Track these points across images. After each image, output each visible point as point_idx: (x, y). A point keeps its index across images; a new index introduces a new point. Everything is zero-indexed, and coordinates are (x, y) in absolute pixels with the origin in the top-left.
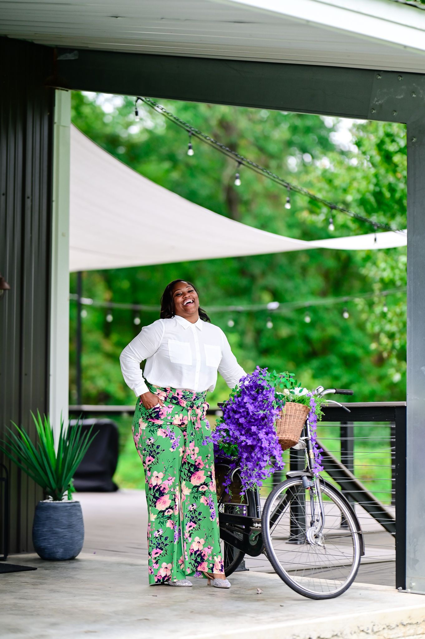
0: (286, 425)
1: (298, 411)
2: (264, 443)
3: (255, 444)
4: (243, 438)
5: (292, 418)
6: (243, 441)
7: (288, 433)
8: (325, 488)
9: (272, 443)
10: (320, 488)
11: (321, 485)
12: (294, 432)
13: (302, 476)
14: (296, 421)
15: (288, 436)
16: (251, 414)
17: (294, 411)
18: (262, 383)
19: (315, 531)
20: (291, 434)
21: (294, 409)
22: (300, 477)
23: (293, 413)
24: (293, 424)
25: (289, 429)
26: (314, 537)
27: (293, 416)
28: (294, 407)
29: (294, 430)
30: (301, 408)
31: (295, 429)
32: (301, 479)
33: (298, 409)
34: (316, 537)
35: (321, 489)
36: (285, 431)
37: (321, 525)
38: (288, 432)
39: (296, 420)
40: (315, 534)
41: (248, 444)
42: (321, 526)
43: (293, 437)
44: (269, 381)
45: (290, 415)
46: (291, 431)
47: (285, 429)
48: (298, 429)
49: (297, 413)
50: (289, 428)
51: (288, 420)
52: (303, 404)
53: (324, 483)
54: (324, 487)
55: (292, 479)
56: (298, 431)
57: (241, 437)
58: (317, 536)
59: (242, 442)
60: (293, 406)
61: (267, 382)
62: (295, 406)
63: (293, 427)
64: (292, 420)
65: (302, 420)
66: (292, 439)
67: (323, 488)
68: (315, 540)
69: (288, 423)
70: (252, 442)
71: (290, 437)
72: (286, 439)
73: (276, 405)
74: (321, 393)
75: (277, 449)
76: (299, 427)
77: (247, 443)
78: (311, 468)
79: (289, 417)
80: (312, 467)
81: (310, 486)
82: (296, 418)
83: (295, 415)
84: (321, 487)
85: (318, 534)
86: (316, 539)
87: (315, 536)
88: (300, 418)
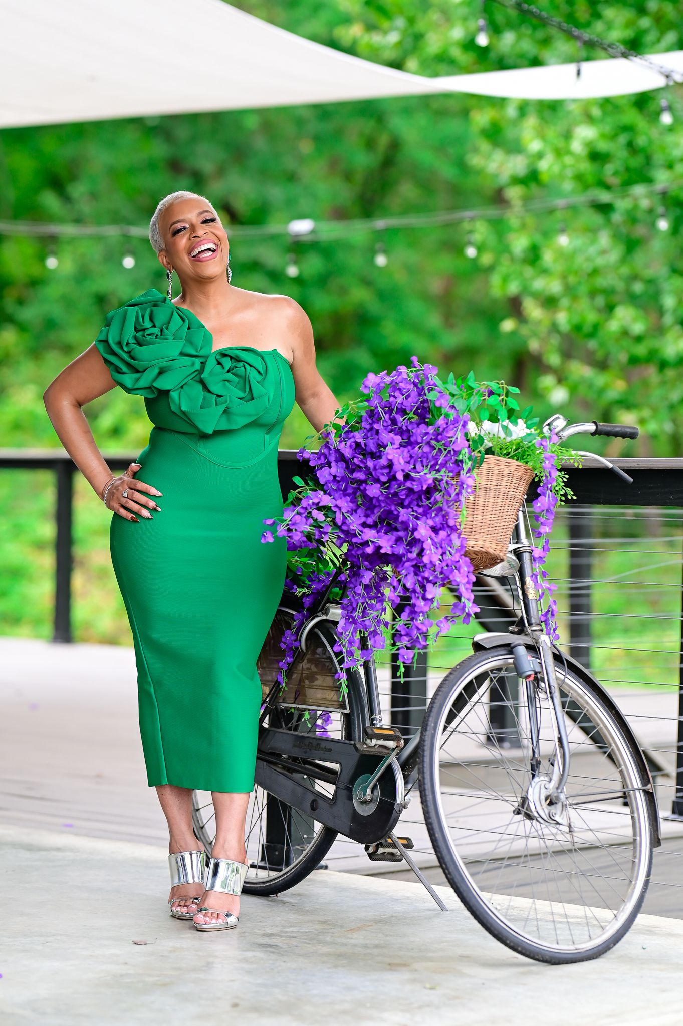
0: (475, 513)
1: (505, 479)
2: (428, 552)
3: (401, 552)
4: (370, 534)
5: (492, 495)
6: (370, 543)
7: (482, 534)
8: (568, 676)
9: (448, 553)
10: (554, 677)
11: (557, 669)
12: (496, 531)
13: (512, 645)
14: (500, 504)
15: (480, 542)
16: (400, 477)
17: (494, 478)
18: (438, 399)
19: (547, 786)
20: (489, 536)
21: (496, 472)
22: (509, 648)
23: (494, 483)
24: (494, 512)
25: (483, 524)
26: (545, 804)
27: (492, 491)
28: (497, 468)
29: (497, 528)
30: (512, 469)
31: (498, 524)
32: (511, 652)
33: (506, 472)
34: (551, 803)
35: (557, 678)
36: (474, 529)
37: (562, 773)
38: (482, 530)
39: (500, 501)
40: (549, 793)
41: (382, 551)
42: (562, 775)
43: (494, 546)
44: (453, 396)
45: (486, 489)
46: (490, 529)
47: (474, 523)
48: (506, 523)
49: (504, 483)
50: (484, 520)
51: (481, 501)
52: (517, 460)
53: (563, 664)
54: (564, 674)
55: (489, 651)
56: (504, 530)
57: (366, 530)
58: (554, 800)
59: (366, 543)
60: (492, 466)
61: (451, 397)
62: (497, 464)
63: (493, 518)
64: (491, 501)
65: (516, 501)
66: (491, 551)
67: (562, 677)
68: (547, 812)
69: (480, 509)
70: (392, 547)
71: (487, 544)
72: (476, 549)
73: (467, 461)
74: (559, 432)
75: (461, 571)
76: (507, 520)
77: (380, 547)
78: (530, 624)
79: (482, 493)
80: (533, 621)
81: (534, 671)
82: (501, 497)
83: (498, 487)
84: (558, 674)
85: (555, 794)
86: (549, 807)
87: (548, 801)
88: (509, 497)
